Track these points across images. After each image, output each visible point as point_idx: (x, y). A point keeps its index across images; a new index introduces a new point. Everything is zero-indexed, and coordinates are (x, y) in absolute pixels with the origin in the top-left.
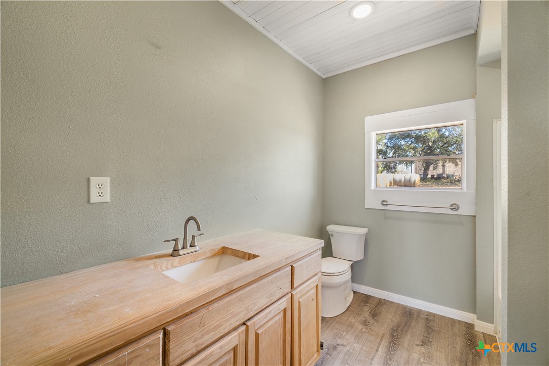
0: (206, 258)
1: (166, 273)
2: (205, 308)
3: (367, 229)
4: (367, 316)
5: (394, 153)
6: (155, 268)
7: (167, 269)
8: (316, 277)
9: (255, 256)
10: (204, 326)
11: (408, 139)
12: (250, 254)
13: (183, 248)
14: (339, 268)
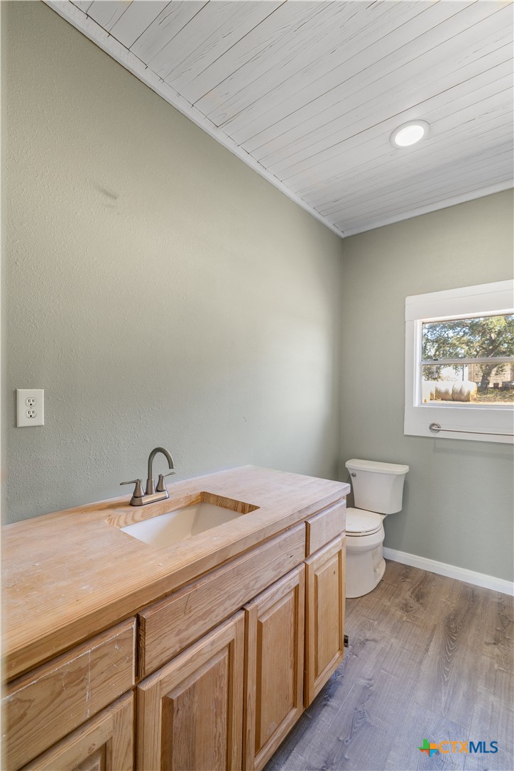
0: (178, 509)
1: (126, 530)
2: (190, 586)
3: (408, 467)
4: (409, 598)
5: (437, 350)
6: (110, 523)
7: (126, 524)
8: (339, 539)
9: (252, 508)
10: (190, 612)
11: (459, 329)
12: (244, 505)
13: (146, 493)
14: (367, 524)
